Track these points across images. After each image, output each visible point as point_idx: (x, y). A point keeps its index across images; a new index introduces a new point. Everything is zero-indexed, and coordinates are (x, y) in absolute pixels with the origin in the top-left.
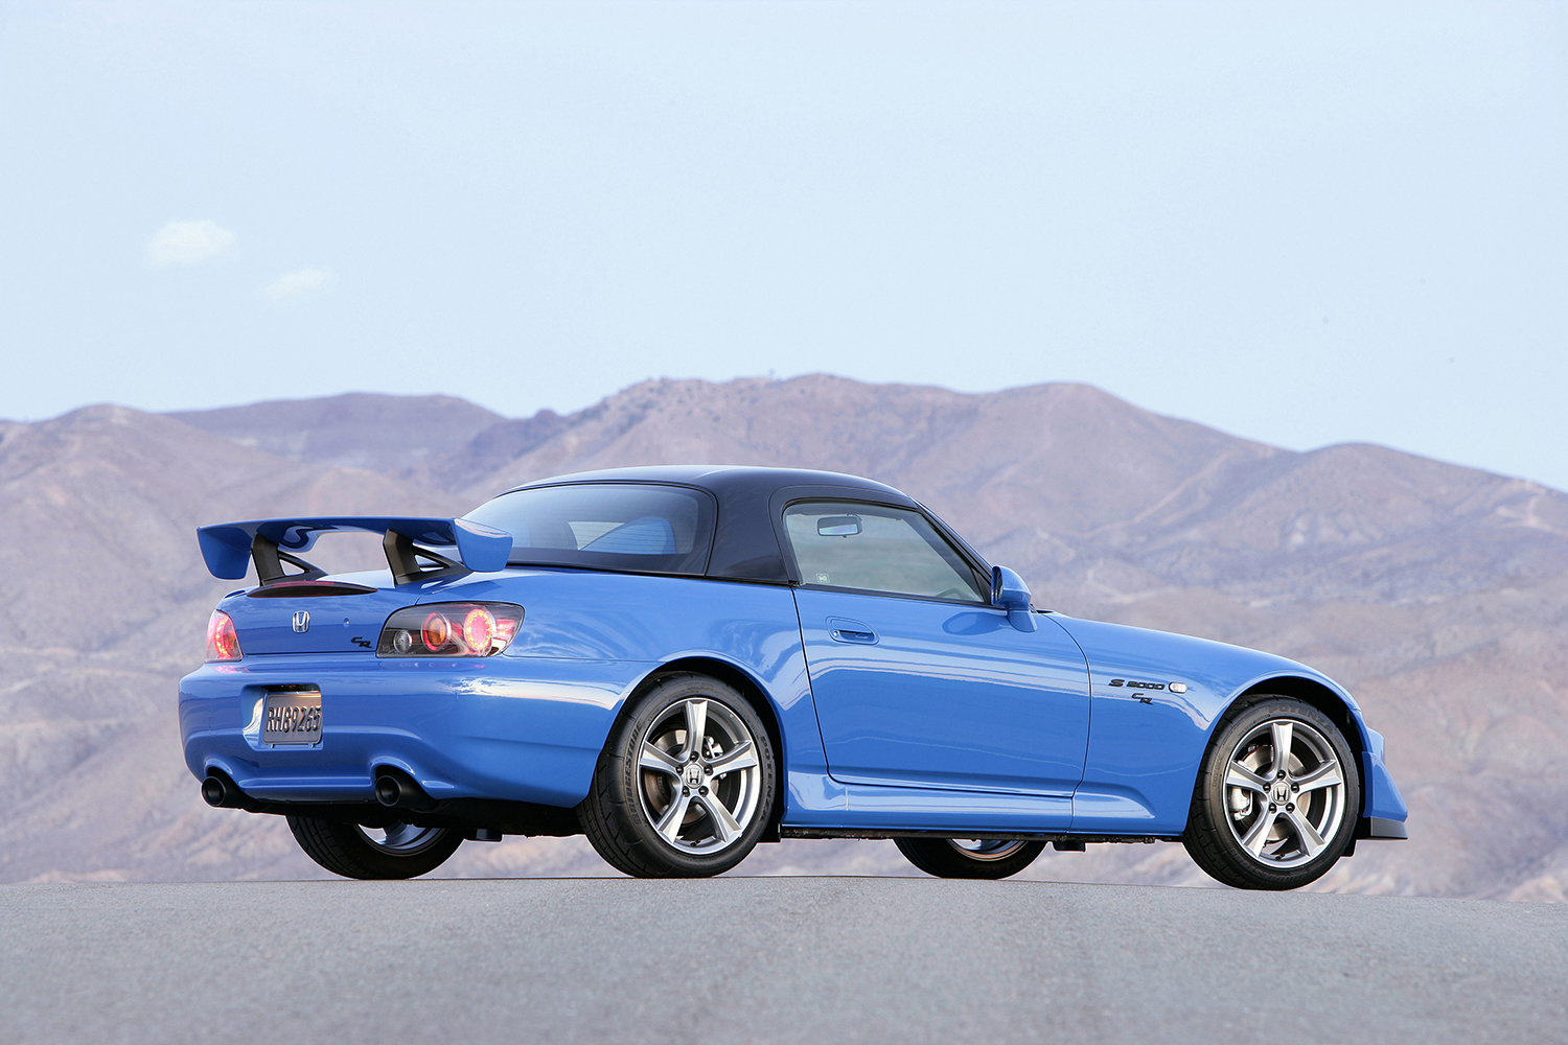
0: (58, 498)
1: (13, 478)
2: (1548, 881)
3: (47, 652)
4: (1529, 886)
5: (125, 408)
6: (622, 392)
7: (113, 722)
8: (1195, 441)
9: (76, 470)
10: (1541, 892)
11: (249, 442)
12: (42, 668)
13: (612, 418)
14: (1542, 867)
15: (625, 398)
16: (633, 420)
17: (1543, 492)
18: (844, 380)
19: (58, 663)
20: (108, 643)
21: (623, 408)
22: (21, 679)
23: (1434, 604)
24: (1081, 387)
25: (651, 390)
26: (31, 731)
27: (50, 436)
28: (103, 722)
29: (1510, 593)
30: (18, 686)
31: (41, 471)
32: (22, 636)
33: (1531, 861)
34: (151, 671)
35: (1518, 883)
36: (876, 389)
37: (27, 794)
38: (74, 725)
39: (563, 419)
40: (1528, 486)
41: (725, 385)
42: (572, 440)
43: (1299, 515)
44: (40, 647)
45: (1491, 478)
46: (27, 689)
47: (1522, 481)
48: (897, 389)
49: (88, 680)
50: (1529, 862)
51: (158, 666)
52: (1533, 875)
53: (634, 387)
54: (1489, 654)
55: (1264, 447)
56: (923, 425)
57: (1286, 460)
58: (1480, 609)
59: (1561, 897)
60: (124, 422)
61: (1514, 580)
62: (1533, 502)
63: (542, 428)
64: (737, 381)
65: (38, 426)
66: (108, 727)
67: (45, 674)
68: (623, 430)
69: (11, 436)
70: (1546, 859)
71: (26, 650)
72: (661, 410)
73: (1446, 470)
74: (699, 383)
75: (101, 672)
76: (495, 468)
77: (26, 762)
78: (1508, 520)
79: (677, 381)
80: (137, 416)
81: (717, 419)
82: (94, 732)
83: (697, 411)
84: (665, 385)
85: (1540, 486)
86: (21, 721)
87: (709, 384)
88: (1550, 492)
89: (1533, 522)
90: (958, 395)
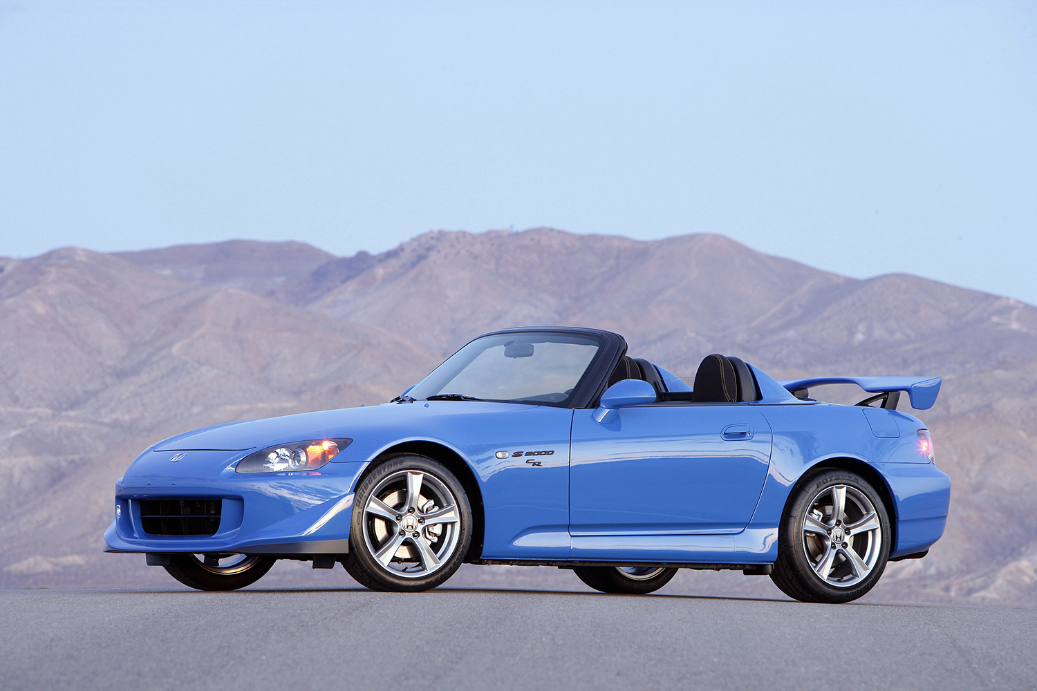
0: (41, 309)
1: (10, 296)
2: (1024, 563)
3: (33, 411)
4: (1012, 566)
5: (84, 250)
6: (413, 240)
7: (76, 457)
8: (793, 272)
9: (52, 291)
10: (1019, 570)
11: (167, 272)
12: (30, 421)
13: (406, 256)
14: (1020, 554)
15: (415, 244)
16: (421, 258)
17: (1021, 306)
18: (559, 232)
19: (40, 419)
20: (73, 405)
21: (414, 250)
22: (15, 428)
23: (950, 380)
24: (716, 237)
25: (432, 238)
26: (23, 462)
27: (34, 269)
28: (71, 457)
29: (1000, 373)
30: (14, 433)
31: (29, 291)
32: (16, 400)
33: (1013, 550)
34: (102, 424)
35: (1004, 565)
36: (581, 238)
37: (20, 505)
38: (51, 459)
39: (374, 257)
40: (1012, 302)
41: (481, 235)
42: (380, 271)
43: (860, 321)
44: (29, 408)
45: (987, 297)
46: (20, 436)
47: (1008, 299)
48: (594, 238)
49: (60, 430)
50: (1012, 551)
51: (106, 420)
52: (1014, 559)
53: (420, 237)
54: (985, 412)
55: (837, 276)
56: (612, 262)
57: (852, 285)
58: (980, 383)
59: (1032, 574)
60: (83, 259)
61: (1002, 364)
62: (1015, 313)
63: (359, 264)
64: (489, 233)
65: (26, 262)
66: (73, 461)
67: (32, 425)
68: (414, 265)
69: (9, 268)
70: (1023, 549)
71: (19, 410)
72: (439, 252)
73: (958, 292)
74: (464, 234)
75: (69, 424)
76: (329, 290)
77: (19, 484)
78: (998, 324)
79: (450, 233)
80: (92, 255)
81: (476, 258)
82: (64, 464)
83: (463, 252)
84: (441, 235)
85: (1020, 302)
86: (16, 456)
87: (470, 234)
88: (1026, 306)
89: (1015, 326)
90: (635, 242)
